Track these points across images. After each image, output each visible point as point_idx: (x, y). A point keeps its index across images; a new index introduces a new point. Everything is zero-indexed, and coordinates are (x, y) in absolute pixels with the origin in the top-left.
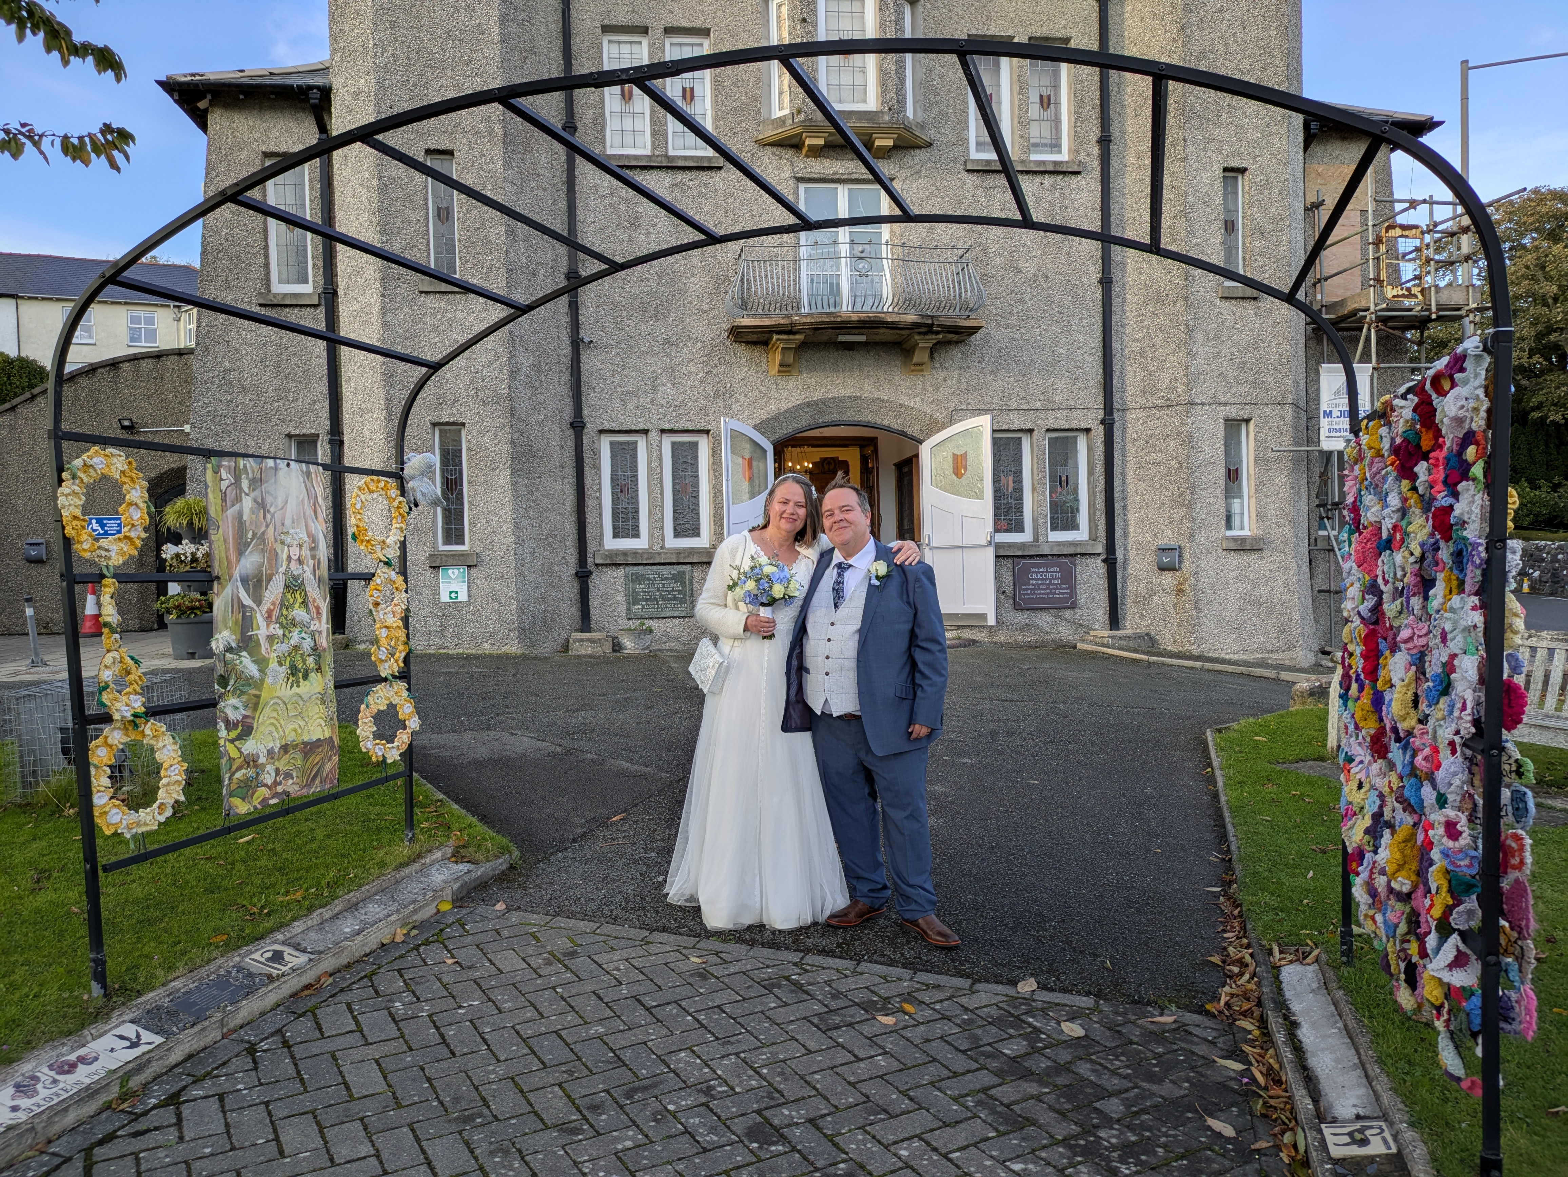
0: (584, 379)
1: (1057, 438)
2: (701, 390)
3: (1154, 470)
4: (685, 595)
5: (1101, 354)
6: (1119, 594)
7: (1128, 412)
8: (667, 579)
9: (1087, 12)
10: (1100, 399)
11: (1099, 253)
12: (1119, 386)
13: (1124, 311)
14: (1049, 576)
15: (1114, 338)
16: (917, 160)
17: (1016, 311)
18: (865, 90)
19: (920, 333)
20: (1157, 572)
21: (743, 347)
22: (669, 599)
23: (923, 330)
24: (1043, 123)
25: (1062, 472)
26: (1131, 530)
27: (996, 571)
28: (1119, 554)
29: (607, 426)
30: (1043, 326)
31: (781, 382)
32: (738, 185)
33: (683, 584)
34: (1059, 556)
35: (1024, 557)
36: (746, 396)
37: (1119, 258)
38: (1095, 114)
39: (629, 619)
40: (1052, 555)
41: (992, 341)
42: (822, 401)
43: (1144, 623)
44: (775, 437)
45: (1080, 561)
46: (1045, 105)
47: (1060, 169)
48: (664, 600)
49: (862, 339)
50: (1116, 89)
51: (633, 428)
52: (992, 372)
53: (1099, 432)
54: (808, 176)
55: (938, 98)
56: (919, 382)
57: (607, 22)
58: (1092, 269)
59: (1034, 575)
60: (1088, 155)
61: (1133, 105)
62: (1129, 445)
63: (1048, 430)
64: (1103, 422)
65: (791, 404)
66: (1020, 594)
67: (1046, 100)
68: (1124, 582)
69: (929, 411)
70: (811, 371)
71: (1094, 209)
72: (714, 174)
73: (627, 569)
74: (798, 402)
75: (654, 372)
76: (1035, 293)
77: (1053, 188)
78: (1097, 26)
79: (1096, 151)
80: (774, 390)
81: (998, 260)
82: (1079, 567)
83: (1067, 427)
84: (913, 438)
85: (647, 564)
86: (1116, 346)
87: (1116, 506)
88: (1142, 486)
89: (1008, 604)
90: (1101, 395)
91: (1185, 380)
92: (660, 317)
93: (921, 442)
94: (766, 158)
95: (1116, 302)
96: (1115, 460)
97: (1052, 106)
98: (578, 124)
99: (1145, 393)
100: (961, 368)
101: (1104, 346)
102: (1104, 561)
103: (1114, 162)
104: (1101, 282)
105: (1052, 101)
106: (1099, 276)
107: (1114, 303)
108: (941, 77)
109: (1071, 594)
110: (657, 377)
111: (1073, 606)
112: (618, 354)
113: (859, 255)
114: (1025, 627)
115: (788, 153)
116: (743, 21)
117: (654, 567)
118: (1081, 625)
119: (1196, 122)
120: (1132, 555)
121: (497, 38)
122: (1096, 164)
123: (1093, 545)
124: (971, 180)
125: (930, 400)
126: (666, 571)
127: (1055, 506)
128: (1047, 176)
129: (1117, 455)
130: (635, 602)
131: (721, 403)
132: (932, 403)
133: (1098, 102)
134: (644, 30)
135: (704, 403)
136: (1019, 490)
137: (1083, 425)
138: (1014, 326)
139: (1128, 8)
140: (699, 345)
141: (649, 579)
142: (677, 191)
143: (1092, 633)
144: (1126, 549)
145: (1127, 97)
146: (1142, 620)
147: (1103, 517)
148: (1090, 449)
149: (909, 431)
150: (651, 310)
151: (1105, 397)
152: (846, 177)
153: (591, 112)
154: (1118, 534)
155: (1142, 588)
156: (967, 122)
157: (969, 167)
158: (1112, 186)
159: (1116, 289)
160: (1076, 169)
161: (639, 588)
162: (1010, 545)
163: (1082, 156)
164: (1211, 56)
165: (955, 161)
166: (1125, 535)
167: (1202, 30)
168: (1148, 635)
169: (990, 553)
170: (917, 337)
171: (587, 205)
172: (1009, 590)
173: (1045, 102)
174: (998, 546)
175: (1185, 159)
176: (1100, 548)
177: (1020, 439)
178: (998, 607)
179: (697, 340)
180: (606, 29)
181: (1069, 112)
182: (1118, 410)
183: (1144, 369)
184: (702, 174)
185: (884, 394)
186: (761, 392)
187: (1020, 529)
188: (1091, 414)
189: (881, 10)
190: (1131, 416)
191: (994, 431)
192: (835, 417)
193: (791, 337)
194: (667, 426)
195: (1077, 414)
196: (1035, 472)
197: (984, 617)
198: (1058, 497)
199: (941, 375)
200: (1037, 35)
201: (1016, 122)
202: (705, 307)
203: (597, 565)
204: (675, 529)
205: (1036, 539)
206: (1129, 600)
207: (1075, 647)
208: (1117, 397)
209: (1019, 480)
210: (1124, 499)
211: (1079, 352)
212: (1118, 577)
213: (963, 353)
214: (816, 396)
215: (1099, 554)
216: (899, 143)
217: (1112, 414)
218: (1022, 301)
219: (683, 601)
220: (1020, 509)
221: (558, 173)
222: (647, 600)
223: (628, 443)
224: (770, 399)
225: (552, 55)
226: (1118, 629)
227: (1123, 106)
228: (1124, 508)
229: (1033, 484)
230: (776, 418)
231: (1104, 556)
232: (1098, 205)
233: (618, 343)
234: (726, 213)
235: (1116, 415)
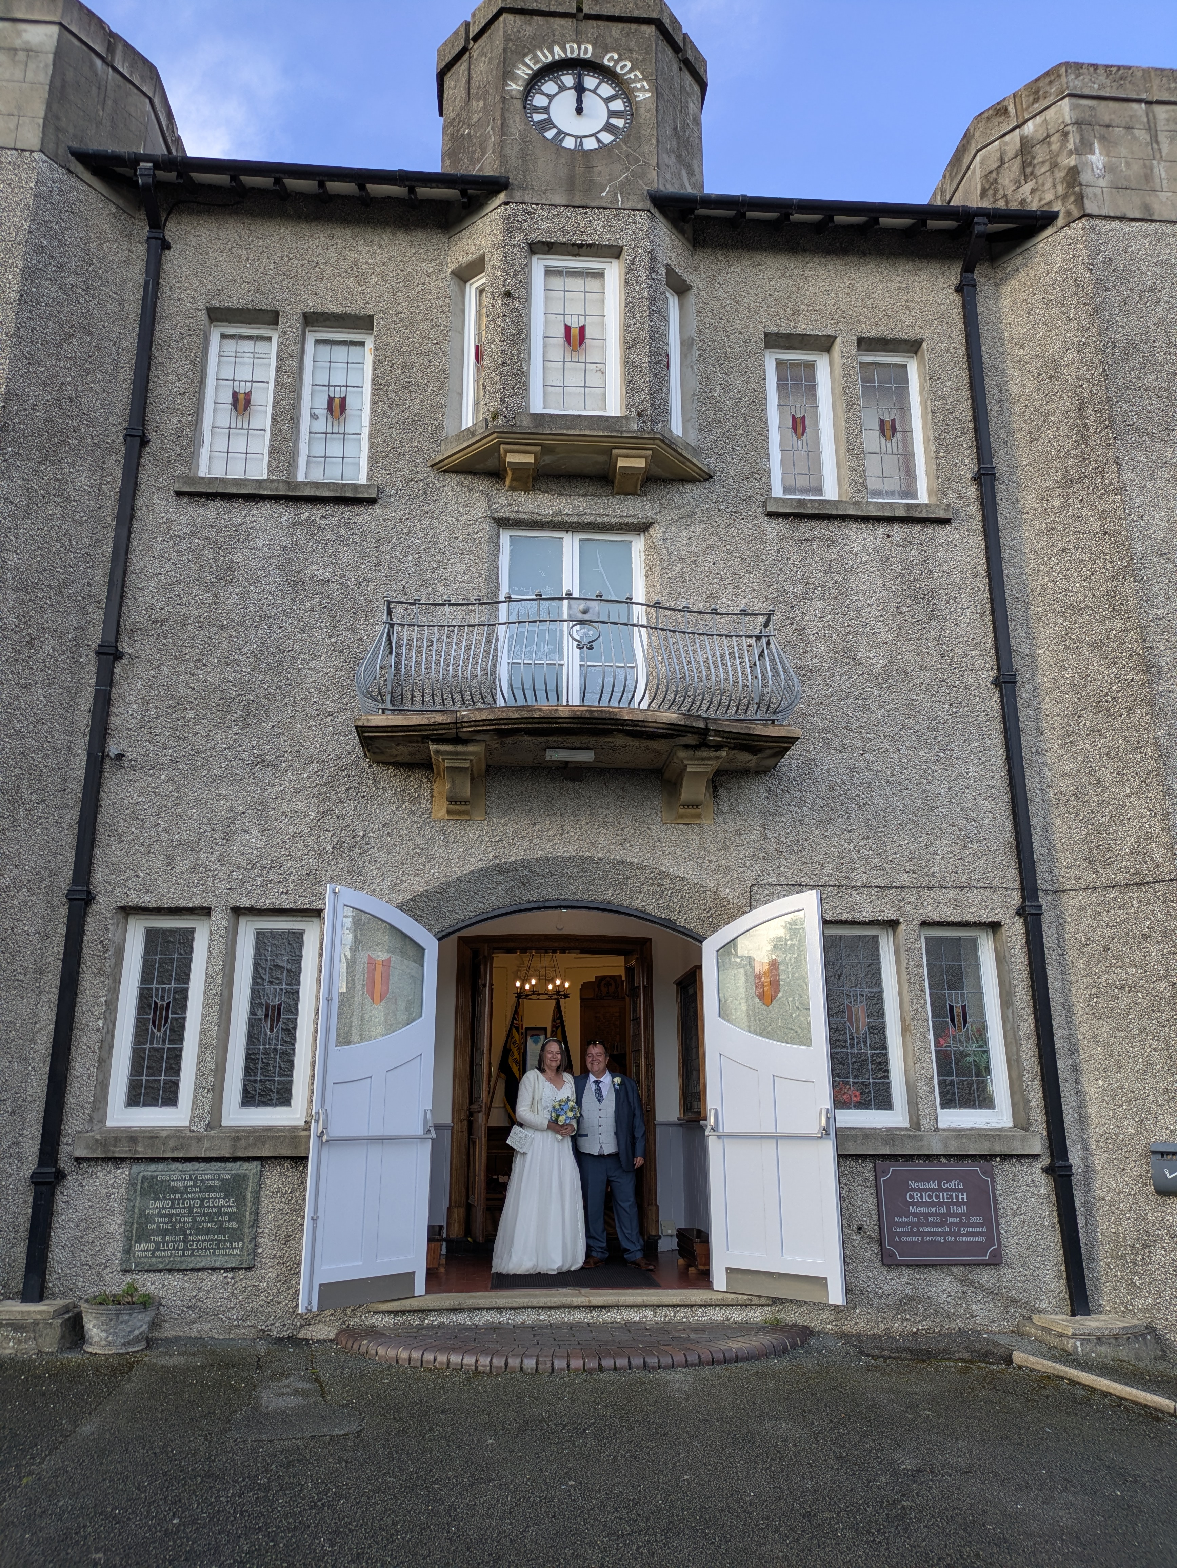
0: (103, 818)
1: (941, 939)
2: (310, 841)
3: (1125, 1000)
4: (241, 1223)
5: (1006, 797)
6: (1082, 1238)
7: (1064, 896)
8: (211, 1189)
9: (944, 308)
10: (1012, 872)
11: (990, 640)
12: (1044, 851)
13: (1040, 730)
14: (944, 1197)
15: (1027, 772)
16: (688, 498)
17: (856, 724)
18: (604, 395)
19: (687, 747)
20: (1154, 1198)
21: (391, 770)
22: (208, 1231)
23: (690, 740)
24: (886, 458)
25: (954, 999)
26: (1093, 1110)
27: (841, 1186)
28: (1075, 1157)
29: (134, 899)
30: (903, 750)
31: (453, 829)
32: (399, 526)
33: (240, 1200)
34: (961, 1157)
35: (894, 1158)
36: (389, 852)
37: (1024, 648)
38: (968, 440)
39: (126, 1271)
40: (949, 1156)
41: (817, 772)
42: (524, 864)
43: (1139, 1302)
44: (443, 925)
45: (1001, 1170)
46: (888, 433)
47: (916, 515)
48: (199, 1231)
49: (587, 757)
50: (997, 408)
51: (182, 903)
52: (819, 823)
53: (1015, 929)
54: (514, 516)
55: (720, 415)
56: (694, 836)
57: (215, 303)
58: (980, 663)
59: (917, 1196)
60: (961, 497)
61: (1026, 427)
62: (1071, 954)
63: (924, 924)
64: (1021, 912)
65: (469, 868)
66: (892, 1234)
67: (888, 427)
68: (1089, 1214)
69: (711, 885)
70: (506, 813)
71: (975, 575)
72: (362, 510)
73: (136, 1168)
74: (482, 865)
75: (231, 809)
76: (886, 698)
77: (908, 542)
78: (961, 325)
79: (972, 491)
80: (439, 843)
81: (822, 646)
82: (1000, 1183)
83: (957, 919)
84: (686, 933)
85: (175, 1160)
86: (1032, 785)
87: (1060, 1064)
88: (1105, 1029)
89: (870, 1253)
90: (1014, 865)
91: (1165, 839)
92: (251, 720)
93: (700, 940)
94: (447, 490)
95: (1025, 716)
96: (1050, 980)
97: (898, 434)
98: (152, 437)
99: (1091, 862)
100: (765, 814)
101: (1012, 785)
102: (1048, 1170)
103: (1003, 508)
104: (997, 683)
105: (898, 428)
106: (993, 674)
107: (1022, 716)
108: (726, 387)
109: (989, 1235)
110: (235, 818)
111: (996, 1261)
112: (171, 779)
113: (580, 616)
114: (905, 1303)
115: (483, 484)
116: (423, 307)
117: (188, 1166)
118: (1013, 1301)
119: (1133, 438)
120: (1099, 1159)
121: (14, 295)
122: (974, 510)
123: (1023, 1139)
124: (775, 529)
125: (713, 866)
126: (209, 1173)
127: (944, 1061)
128: (896, 526)
129: (1052, 971)
130: (143, 1235)
131: (344, 863)
132: (716, 871)
133: (971, 425)
134: (272, 318)
135: (314, 863)
136: (879, 1030)
137: (986, 917)
138: (853, 748)
139: (1007, 302)
140: (314, 767)
141: (175, 1190)
142: (300, 532)
143: (1036, 1318)
144: (1085, 1148)
145: (1014, 418)
146: (1135, 1296)
147: (1037, 1084)
148: (1001, 960)
149: (680, 919)
150: (238, 710)
151: (1020, 868)
152: (574, 519)
153: (175, 420)
154: (1069, 1117)
155: (1127, 1227)
156: (766, 450)
157: (771, 508)
158: (1002, 541)
159: (1024, 694)
160: (942, 514)
161: (153, 1207)
162: (867, 1134)
163: (951, 498)
164: (1145, 348)
165: (748, 500)
166: (1082, 1120)
167: (1127, 313)
168: (1151, 1329)
169: (827, 1151)
170: (682, 754)
171: (149, 549)
172: (870, 1224)
173: (888, 429)
174: (842, 1136)
175: (1121, 490)
176: (1037, 1145)
177: (875, 939)
178: (847, 1261)
179: (311, 760)
180: (217, 315)
181: (926, 441)
182: (1046, 892)
183: (1086, 821)
184: (342, 509)
185: (633, 854)
186: (416, 846)
187: (884, 1102)
188: (998, 899)
189: (627, 283)
190: (1071, 903)
191: (826, 923)
192: (550, 893)
193: (460, 748)
194: (244, 902)
195: (975, 897)
196: (906, 998)
197: (821, 1282)
198: (952, 1047)
199: (732, 825)
200: (872, 334)
201: (843, 450)
202: (331, 706)
203: (78, 1160)
204: (245, 1091)
205: (916, 1124)
206: (1103, 1251)
207: (1009, 1361)
208: (1041, 869)
209: (879, 1013)
210: (1073, 1051)
211: (969, 794)
212: (1078, 1204)
213: (769, 791)
214: (514, 855)
215: (1035, 1157)
216: (657, 471)
217: (1036, 899)
218: (866, 709)
219: (236, 1236)
220: (882, 1066)
221: (109, 503)
222: (166, 1232)
223: (173, 932)
224: (431, 858)
225: (126, 343)
226: (1087, 1312)
227: (1009, 431)
228: (1075, 1068)
229: (903, 1020)
230: (443, 891)
231: (1045, 1161)
232: (982, 568)
233: (175, 761)
234: (377, 565)
235: (1044, 901)
